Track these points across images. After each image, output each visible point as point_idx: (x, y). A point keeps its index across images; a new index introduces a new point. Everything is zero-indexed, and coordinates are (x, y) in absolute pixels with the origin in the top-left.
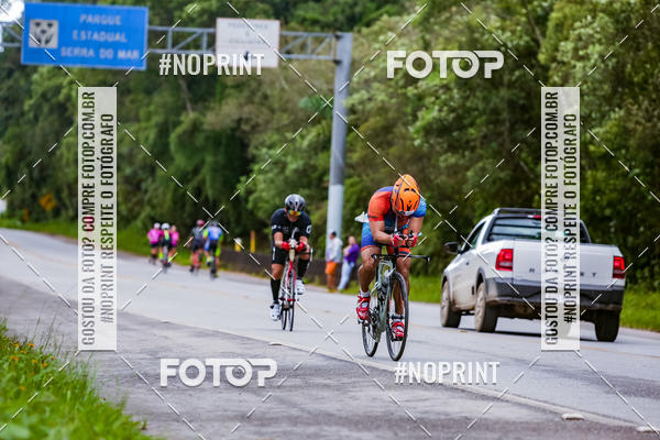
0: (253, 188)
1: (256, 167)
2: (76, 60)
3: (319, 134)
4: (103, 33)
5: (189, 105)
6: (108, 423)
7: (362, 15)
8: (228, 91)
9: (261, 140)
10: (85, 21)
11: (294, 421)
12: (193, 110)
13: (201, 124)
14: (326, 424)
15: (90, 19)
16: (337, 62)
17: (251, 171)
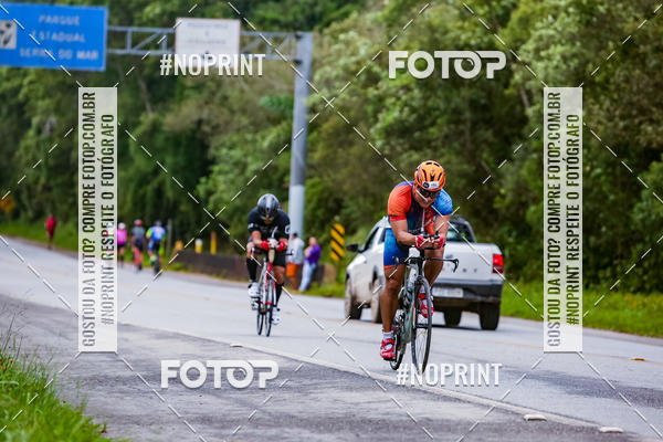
0: (213, 189)
1: (216, 168)
2: (35, 60)
3: (279, 136)
4: (62, 34)
5: (148, 106)
6: (67, 426)
7: (322, 14)
8: (187, 92)
9: (221, 141)
10: (43, 22)
11: (254, 422)
12: (153, 110)
13: (161, 124)
14: (287, 426)
15: (49, 19)
16: (298, 63)
17: (211, 172)
